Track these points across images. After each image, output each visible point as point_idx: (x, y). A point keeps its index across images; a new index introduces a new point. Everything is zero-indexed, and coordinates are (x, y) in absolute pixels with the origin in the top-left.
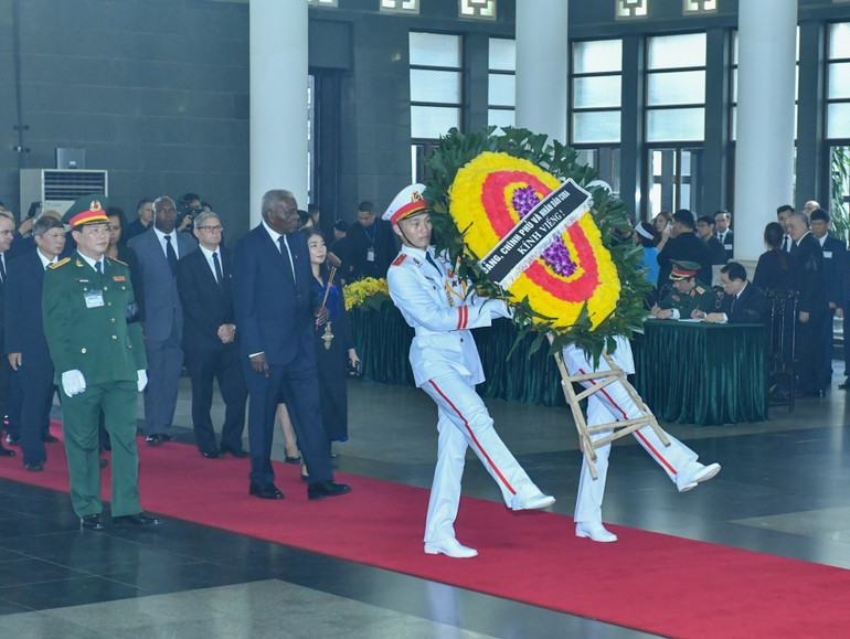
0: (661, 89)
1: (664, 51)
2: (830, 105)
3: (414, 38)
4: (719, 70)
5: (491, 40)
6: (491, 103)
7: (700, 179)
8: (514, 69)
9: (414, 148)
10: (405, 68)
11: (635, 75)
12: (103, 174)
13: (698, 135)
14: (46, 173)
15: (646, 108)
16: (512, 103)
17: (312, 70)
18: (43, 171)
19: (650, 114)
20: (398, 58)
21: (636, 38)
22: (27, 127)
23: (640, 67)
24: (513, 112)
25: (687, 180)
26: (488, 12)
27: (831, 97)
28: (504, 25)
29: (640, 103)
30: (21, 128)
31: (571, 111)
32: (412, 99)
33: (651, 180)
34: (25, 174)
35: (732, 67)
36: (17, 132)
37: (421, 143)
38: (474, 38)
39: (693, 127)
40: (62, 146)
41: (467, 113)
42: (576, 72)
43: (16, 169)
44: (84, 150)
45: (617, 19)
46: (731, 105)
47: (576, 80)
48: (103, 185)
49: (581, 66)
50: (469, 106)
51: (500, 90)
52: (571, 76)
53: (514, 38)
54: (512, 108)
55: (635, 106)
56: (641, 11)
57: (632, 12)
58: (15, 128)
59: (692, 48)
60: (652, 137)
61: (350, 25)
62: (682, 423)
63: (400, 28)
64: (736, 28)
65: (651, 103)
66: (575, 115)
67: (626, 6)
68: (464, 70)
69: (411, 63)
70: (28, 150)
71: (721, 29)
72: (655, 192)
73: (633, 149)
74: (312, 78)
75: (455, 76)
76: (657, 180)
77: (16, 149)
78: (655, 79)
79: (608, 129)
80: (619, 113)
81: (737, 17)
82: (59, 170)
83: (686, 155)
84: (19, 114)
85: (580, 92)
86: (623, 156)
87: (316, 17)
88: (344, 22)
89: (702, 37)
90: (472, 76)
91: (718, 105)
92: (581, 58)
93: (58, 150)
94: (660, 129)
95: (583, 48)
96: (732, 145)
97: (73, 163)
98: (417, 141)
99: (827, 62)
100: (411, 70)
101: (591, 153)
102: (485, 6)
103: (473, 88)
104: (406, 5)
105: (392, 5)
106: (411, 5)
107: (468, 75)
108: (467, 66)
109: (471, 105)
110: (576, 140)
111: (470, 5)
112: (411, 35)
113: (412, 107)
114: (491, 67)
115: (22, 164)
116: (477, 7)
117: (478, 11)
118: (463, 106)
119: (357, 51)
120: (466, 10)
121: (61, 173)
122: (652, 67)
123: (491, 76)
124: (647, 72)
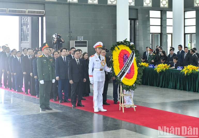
5: (167, 12)
6: (167, 25)
8: (172, 18)
10: (148, 18)
12: (87, 41)
16: (172, 25)
17: (129, 19)
18: (75, 41)
20: (147, 16)
22: (71, 32)
24: (172, 27)
28: (170, 8)
30: (70, 32)
31: (185, 26)
32: (150, 25)
34: (71, 42)
36: (69, 33)
37: (152, 34)
38: (163, 12)
40: (78, 36)
41: (162, 27)
44: (83, 37)
45: (194, 6)
48: (87, 44)
49: (187, 17)
50: (162, 26)
51: (169, 22)
52: (185, 19)
53: (172, 11)
54: (172, 26)
57: (198, 5)
61: (137, 9)
63: (148, 10)
66: (185, 27)
67: (196, 4)
68: (161, 18)
69: (150, 17)
70: (71, 37)
74: (129, 21)
77: (69, 36)
79: (193, 30)
80: (195, 26)
84: (70, 29)
85: (186, 22)
86: (196, 35)
87: (131, 8)
93: (78, 37)
95: (187, 13)
97: (80, 39)
98: (151, 33)
100: (150, 18)
101: (189, 35)
102: (166, 5)
103: (163, 22)
104: (149, 5)
105: (146, 5)
106: (150, 5)
107: (162, 19)
108: (162, 17)
109: (163, 26)
110: (186, 32)
111: (163, 4)
112: (150, 11)
113: (150, 26)
114: (167, 17)
115: (70, 40)
116: (164, 5)
117: (164, 6)
118: (161, 26)
119: (139, 15)
120: (162, 5)
121: (78, 41)
123: (167, 19)
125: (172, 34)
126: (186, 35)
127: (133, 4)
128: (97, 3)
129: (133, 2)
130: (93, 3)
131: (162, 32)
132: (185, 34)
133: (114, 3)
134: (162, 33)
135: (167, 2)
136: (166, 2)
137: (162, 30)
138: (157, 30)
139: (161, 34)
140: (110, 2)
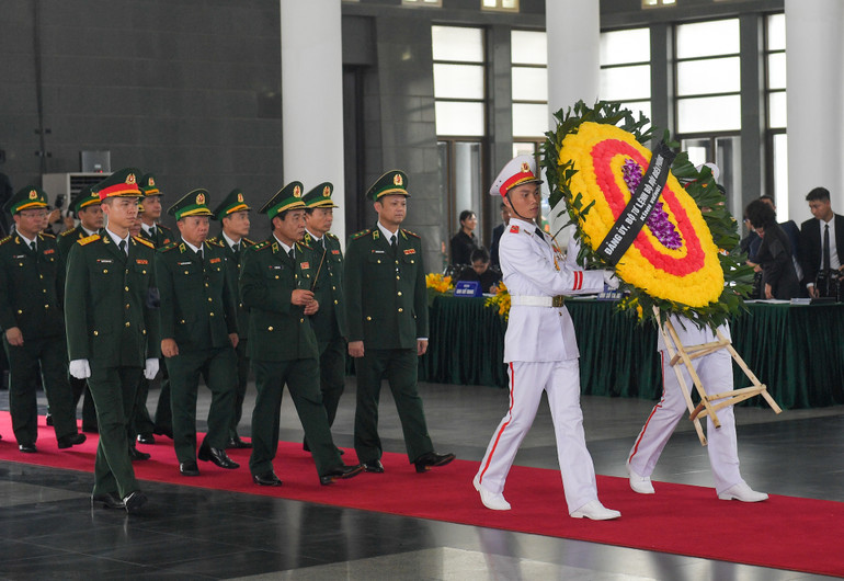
0: (689, 78)
1: (693, 38)
3: (435, 29)
4: (753, 56)
5: (514, 33)
6: (515, 97)
8: (544, 62)
9: (439, 146)
11: (663, 64)
13: (734, 124)
14: (72, 178)
15: (676, 98)
16: (545, 98)
18: (68, 175)
19: (681, 104)
21: (663, 27)
22: (48, 131)
23: (669, 56)
24: (544, 106)
26: (510, 3)
28: (532, 13)
29: (670, 93)
30: (42, 132)
32: (437, 95)
34: (48, 179)
35: (767, 53)
36: (38, 136)
37: (446, 139)
38: (496, 32)
39: (727, 117)
40: (87, 149)
41: (491, 109)
42: (602, 63)
43: (38, 175)
44: (109, 153)
45: (643, 8)
46: (768, 91)
47: (602, 71)
50: (493, 101)
51: (525, 84)
53: (544, 30)
54: (544, 103)
55: (665, 96)
57: (660, 1)
58: (37, 132)
59: (725, 34)
60: (682, 129)
61: (372, 19)
63: (422, 22)
65: (681, 93)
68: (487, 65)
69: (435, 58)
70: (49, 155)
71: (754, 14)
75: (478, 72)
77: (37, 153)
78: (681, 66)
80: (649, 104)
82: (84, 174)
84: (40, 117)
85: (606, 84)
87: (347, 12)
88: (365, 17)
90: (495, 70)
91: (754, 92)
93: (84, 154)
94: (691, 118)
95: (607, 39)
96: (769, 133)
97: (98, 166)
98: (442, 138)
100: (436, 66)
103: (498, 83)
107: (491, 70)
108: (490, 60)
109: (495, 100)
113: (437, 104)
114: (513, 61)
115: (44, 169)
117: (499, 4)
118: (487, 101)
119: (380, 46)
120: (489, 3)
121: (86, 178)
122: (680, 55)
123: (514, 69)
124: (675, 61)
125: (536, 143)
131: (491, 133)
134: (494, 137)
137: (491, 122)
138: (467, 122)
139: (487, 141)
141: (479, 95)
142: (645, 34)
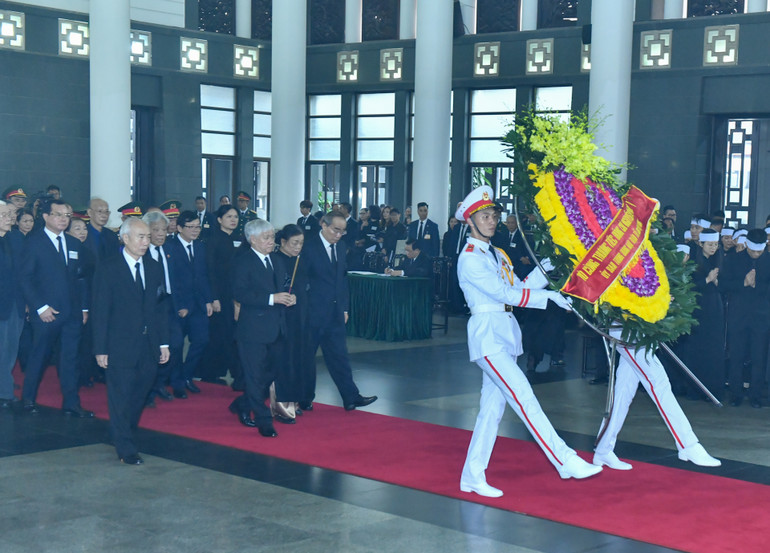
0: (365, 128)
1: (368, 103)
2: (472, 142)
3: (204, 89)
4: (403, 117)
5: (255, 92)
6: (255, 133)
7: (390, 186)
8: (270, 111)
9: (204, 161)
10: (198, 108)
11: (349, 118)
13: (390, 157)
15: (357, 139)
17: (133, 107)
19: (359, 143)
21: (350, 95)
23: (353, 113)
24: (270, 139)
25: (383, 185)
26: (254, 73)
27: (473, 136)
28: (264, 83)
29: (352, 136)
31: (308, 139)
32: (203, 128)
33: (359, 185)
35: (411, 115)
37: (211, 158)
38: (245, 91)
39: (386, 152)
41: (240, 138)
42: (311, 115)
45: (337, 82)
46: (411, 139)
47: (311, 120)
49: (315, 111)
51: (261, 124)
52: (308, 117)
53: (270, 91)
54: (269, 137)
55: (349, 138)
56: (354, 77)
57: (348, 78)
59: (386, 102)
60: (360, 158)
61: (160, 77)
62: (377, 340)
63: (195, 81)
64: (413, 91)
65: (359, 136)
66: (311, 142)
67: (344, 73)
68: (237, 111)
69: (202, 104)
71: (404, 90)
72: (363, 194)
73: (348, 165)
74: (133, 112)
75: (231, 115)
76: (363, 185)
78: (362, 121)
79: (332, 152)
80: (339, 142)
81: (413, 84)
83: (382, 170)
85: (314, 128)
86: (342, 170)
87: (137, 72)
89: (392, 96)
90: (243, 114)
91: (402, 139)
92: (315, 105)
94: (366, 152)
95: (316, 99)
96: (410, 164)
98: (205, 156)
99: (471, 114)
100: (202, 110)
101: (321, 167)
102: (251, 70)
103: (244, 122)
104: (198, 67)
105: (189, 66)
106: (202, 67)
107: (240, 114)
108: (239, 108)
109: (243, 133)
110: (311, 159)
111: (242, 68)
112: (202, 86)
113: (203, 134)
114: (255, 109)
116: (247, 70)
117: (246, 73)
118: (237, 134)
120: (239, 72)
122: (360, 113)
123: (255, 115)
124: (357, 116)
125: (268, 160)
126: (312, 166)
127: (145, 60)
128: (23, 49)
129: (146, 54)
130: (7, 47)
131: (239, 154)
132: (309, 164)
133: (83, 52)
134: (241, 157)
135: (254, 63)
136: (253, 61)
137: (239, 147)
138: (223, 146)
139: (236, 159)
140: (68, 46)
141: (232, 130)
142: (338, 98)
